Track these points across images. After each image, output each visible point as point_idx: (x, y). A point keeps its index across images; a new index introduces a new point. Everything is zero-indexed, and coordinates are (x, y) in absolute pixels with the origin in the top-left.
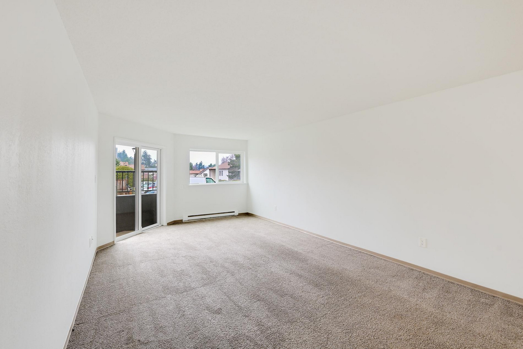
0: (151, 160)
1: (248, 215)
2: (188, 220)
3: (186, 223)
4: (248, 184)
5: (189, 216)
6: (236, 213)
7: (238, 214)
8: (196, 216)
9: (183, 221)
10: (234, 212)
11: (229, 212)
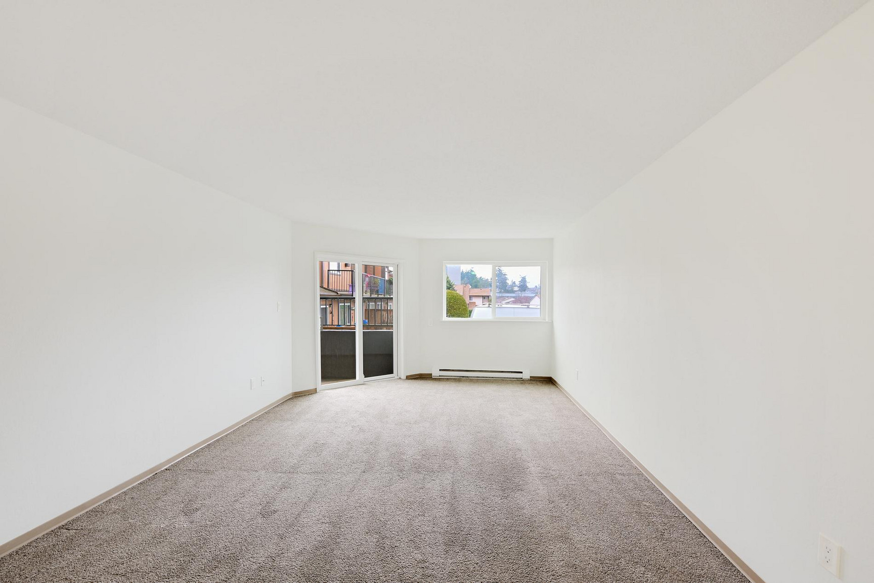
0: (508, 281)
1: (549, 381)
2: (440, 376)
3: (436, 379)
4: (552, 322)
5: (440, 370)
6: (526, 375)
7: (529, 378)
8: (453, 370)
9: (433, 375)
10: (522, 373)
11: (512, 372)
